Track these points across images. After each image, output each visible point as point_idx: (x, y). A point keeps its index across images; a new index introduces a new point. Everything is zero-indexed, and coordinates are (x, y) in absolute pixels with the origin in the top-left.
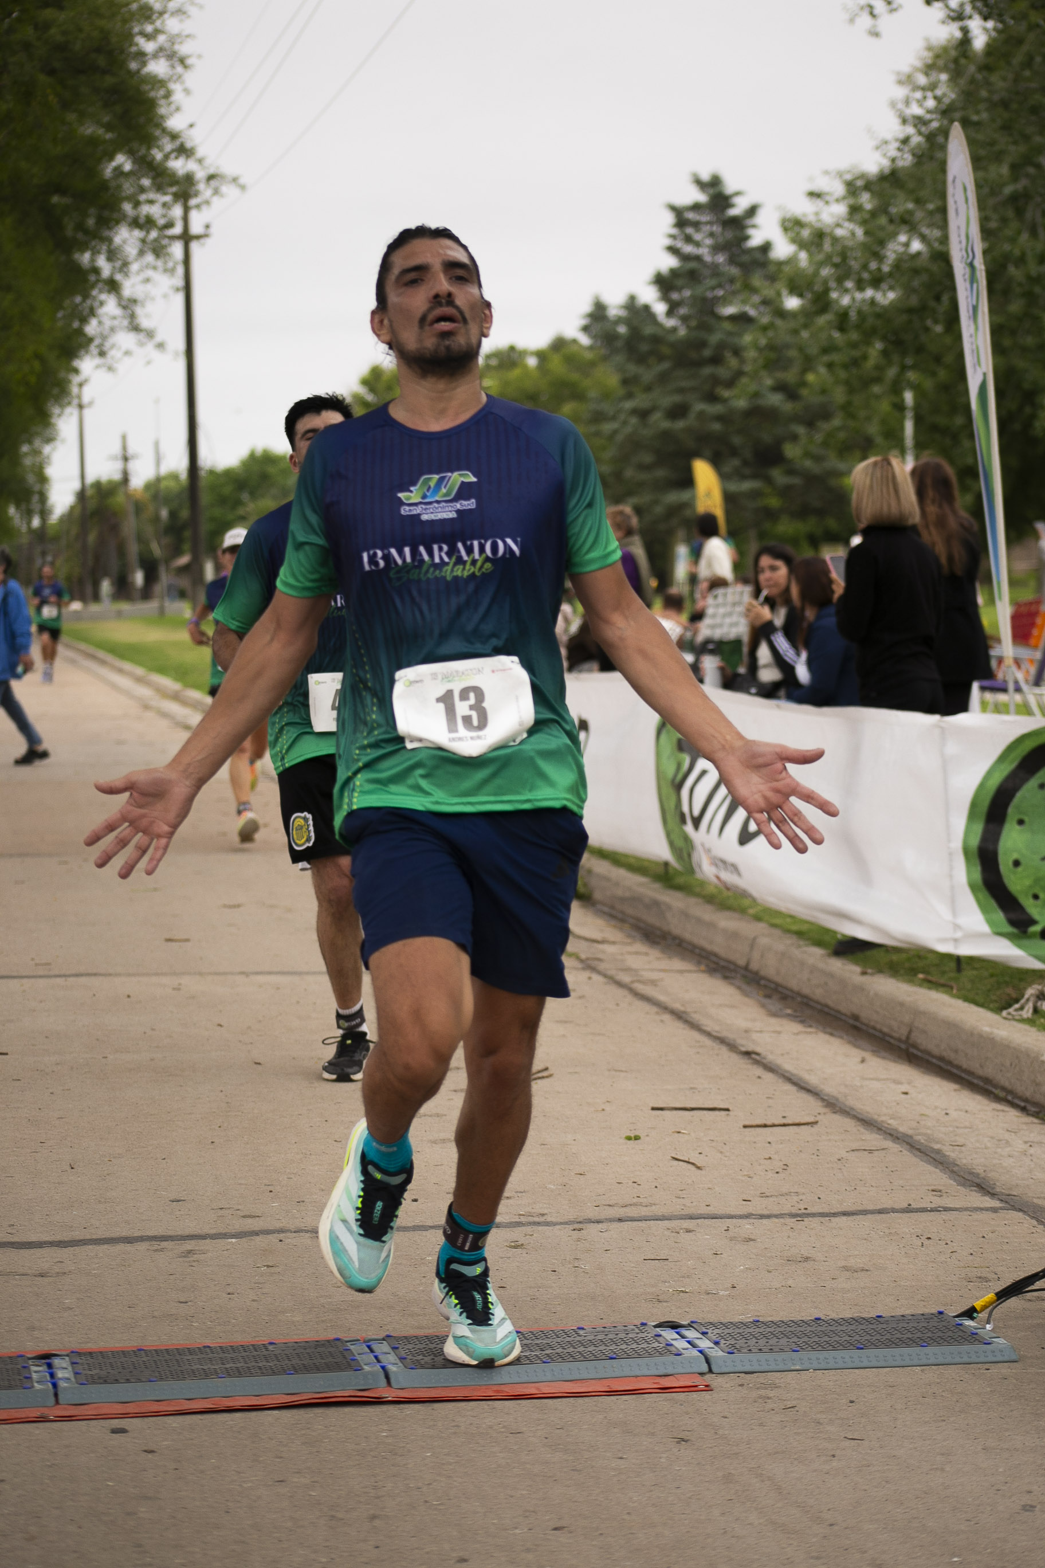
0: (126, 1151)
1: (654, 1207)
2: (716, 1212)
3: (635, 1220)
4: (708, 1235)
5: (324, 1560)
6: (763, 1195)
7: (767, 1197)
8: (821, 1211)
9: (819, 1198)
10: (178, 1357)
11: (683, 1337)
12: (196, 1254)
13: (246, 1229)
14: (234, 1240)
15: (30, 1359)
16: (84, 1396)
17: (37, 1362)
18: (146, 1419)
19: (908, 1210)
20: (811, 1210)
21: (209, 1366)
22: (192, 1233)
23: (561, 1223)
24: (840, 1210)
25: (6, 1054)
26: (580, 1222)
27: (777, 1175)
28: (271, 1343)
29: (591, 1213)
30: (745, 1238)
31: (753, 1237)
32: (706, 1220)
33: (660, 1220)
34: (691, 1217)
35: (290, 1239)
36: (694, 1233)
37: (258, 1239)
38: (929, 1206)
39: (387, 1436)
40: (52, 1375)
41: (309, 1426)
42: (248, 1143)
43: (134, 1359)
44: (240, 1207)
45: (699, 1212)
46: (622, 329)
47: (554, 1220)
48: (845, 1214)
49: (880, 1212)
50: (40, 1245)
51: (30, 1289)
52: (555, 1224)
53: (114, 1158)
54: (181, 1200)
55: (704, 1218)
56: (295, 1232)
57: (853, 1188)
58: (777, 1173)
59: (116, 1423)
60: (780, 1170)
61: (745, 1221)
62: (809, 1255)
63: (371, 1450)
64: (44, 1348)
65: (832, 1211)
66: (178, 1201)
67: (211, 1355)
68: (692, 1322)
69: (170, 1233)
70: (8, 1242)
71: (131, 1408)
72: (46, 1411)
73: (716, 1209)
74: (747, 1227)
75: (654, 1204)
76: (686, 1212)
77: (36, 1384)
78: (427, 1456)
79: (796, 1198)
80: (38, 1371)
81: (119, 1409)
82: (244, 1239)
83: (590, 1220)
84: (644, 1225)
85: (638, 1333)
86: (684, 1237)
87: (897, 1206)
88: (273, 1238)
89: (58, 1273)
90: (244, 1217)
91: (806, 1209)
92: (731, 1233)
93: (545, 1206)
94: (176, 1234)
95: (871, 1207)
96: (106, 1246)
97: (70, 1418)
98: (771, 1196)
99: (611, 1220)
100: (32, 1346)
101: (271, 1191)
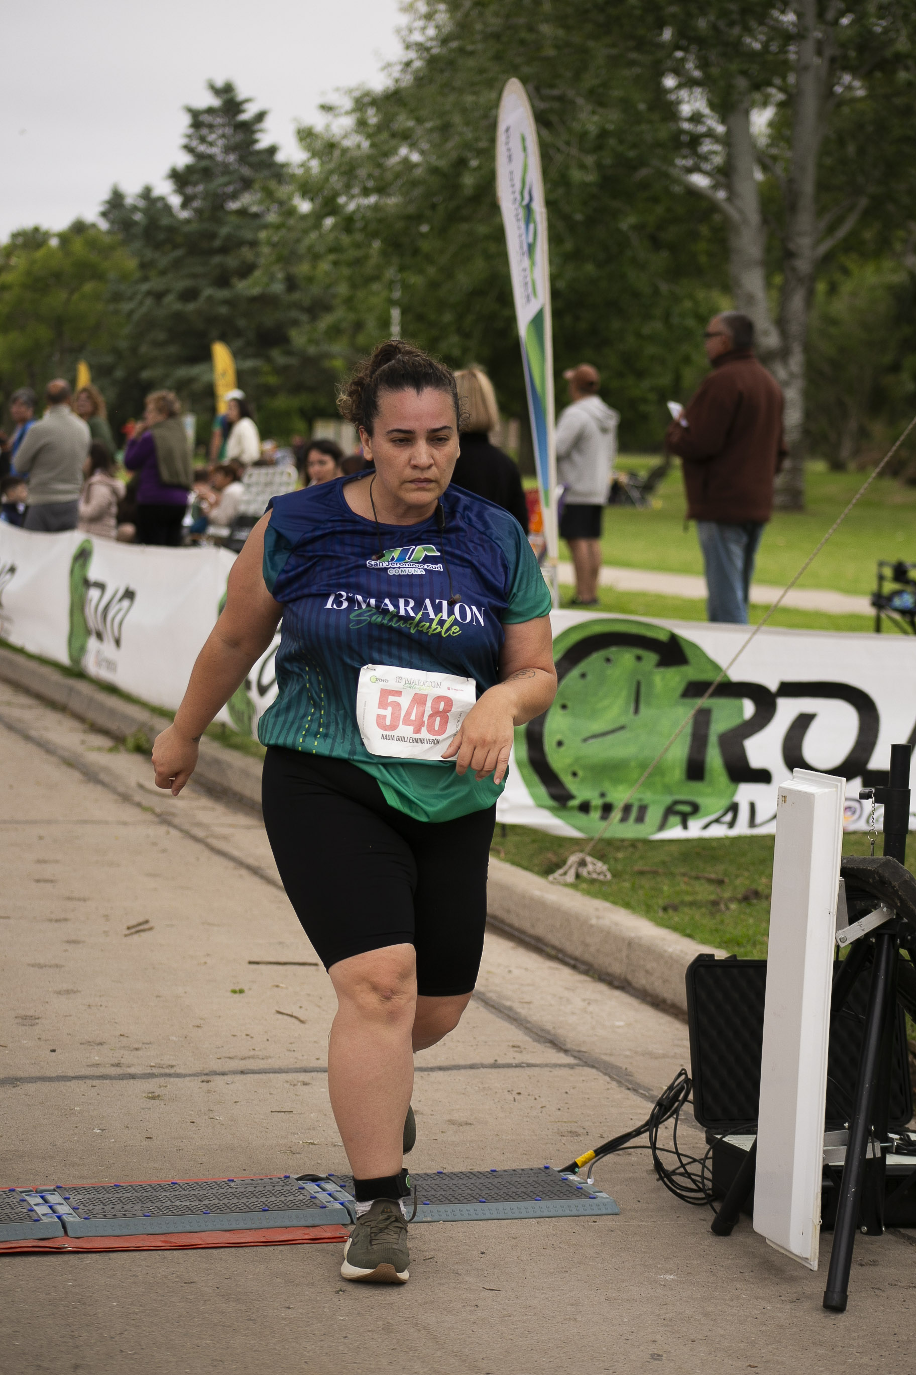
1: (270, 1060)
3: (256, 1073)
11: (324, 1190)
19: (495, 1066)
23: (190, 1075)
26: (207, 1074)
29: (215, 1065)
32: (319, 1073)
33: (278, 1073)
34: (306, 1070)
38: (513, 1062)
45: (311, 1065)
47: (183, 1072)
48: (441, 1069)
49: (472, 1067)
52: (185, 1076)
55: (318, 1071)
68: (330, 1175)
75: (271, 1058)
76: (299, 1065)
83: (216, 1072)
84: (264, 1078)
85: (283, 1186)
86: (302, 1089)
87: (484, 1062)
93: (172, 1057)
95: (462, 1062)
99: (234, 1072)
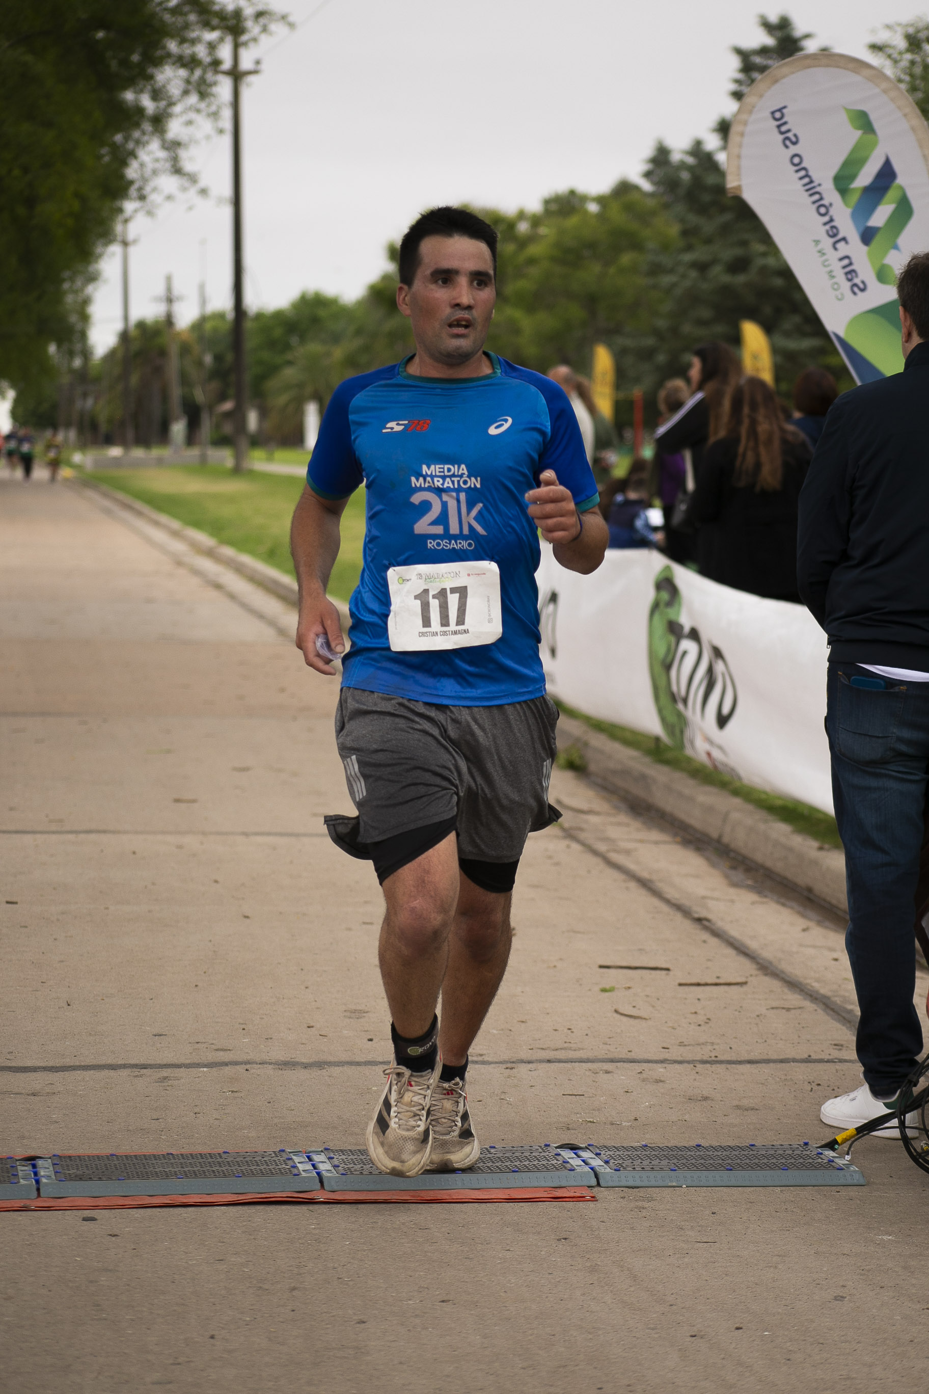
0: (118, 991)
1: (581, 1051)
2: (635, 1057)
3: (562, 1062)
4: (624, 1076)
5: (248, 1319)
6: (682, 1044)
7: (685, 1045)
8: (729, 1059)
9: (731, 1048)
10: (144, 1161)
11: (579, 1156)
12: (171, 1080)
13: (217, 1060)
14: (205, 1069)
15: (17, 1160)
16: (62, 1190)
17: (23, 1163)
18: (113, 1211)
19: (807, 1061)
20: (721, 1058)
21: (171, 1169)
22: (169, 1063)
23: (496, 1063)
24: (746, 1058)
25: (16, 903)
26: (513, 1062)
27: (699, 1027)
28: (225, 1152)
29: (524, 1054)
30: (656, 1080)
31: (663, 1079)
32: (625, 1064)
33: (584, 1062)
34: (612, 1061)
35: (255, 1070)
36: (612, 1074)
37: (227, 1069)
38: (827, 1057)
39: (315, 1228)
40: (36, 1174)
41: (250, 1219)
42: (228, 987)
43: (107, 1162)
44: (214, 1042)
45: (620, 1056)
46: (685, 176)
47: (490, 1059)
48: (750, 1062)
49: (782, 1061)
50: (34, 1069)
51: (23, 1106)
52: (490, 1063)
53: (107, 997)
54: (163, 1035)
55: (624, 1062)
56: (260, 1064)
57: (764, 1040)
58: (699, 1025)
59: (87, 1213)
60: (702, 1023)
61: (659, 1065)
62: (709, 1095)
63: (299, 1239)
64: (32, 1153)
65: (739, 1060)
66: (160, 1035)
67: (173, 1161)
68: (589, 1145)
69: (149, 1062)
70: (7, 1067)
71: (101, 1202)
72: (28, 1203)
73: (638, 1054)
74: (660, 1069)
75: (583, 1049)
76: (610, 1056)
77: (21, 1180)
78: (346, 1244)
79: (710, 1047)
80: (24, 1170)
81: (91, 1202)
82: (214, 1069)
83: (523, 1060)
84: (569, 1066)
85: (540, 1153)
86: (603, 1077)
87: (798, 1057)
88: (241, 1069)
89: (48, 1093)
90: (217, 1050)
91: (716, 1057)
92: (644, 1075)
93: (485, 1047)
94: (155, 1063)
95: (775, 1057)
96: (92, 1072)
97: (48, 1209)
98: (689, 1045)
99: (541, 1061)
100: (21, 1152)
101: (244, 1029)
